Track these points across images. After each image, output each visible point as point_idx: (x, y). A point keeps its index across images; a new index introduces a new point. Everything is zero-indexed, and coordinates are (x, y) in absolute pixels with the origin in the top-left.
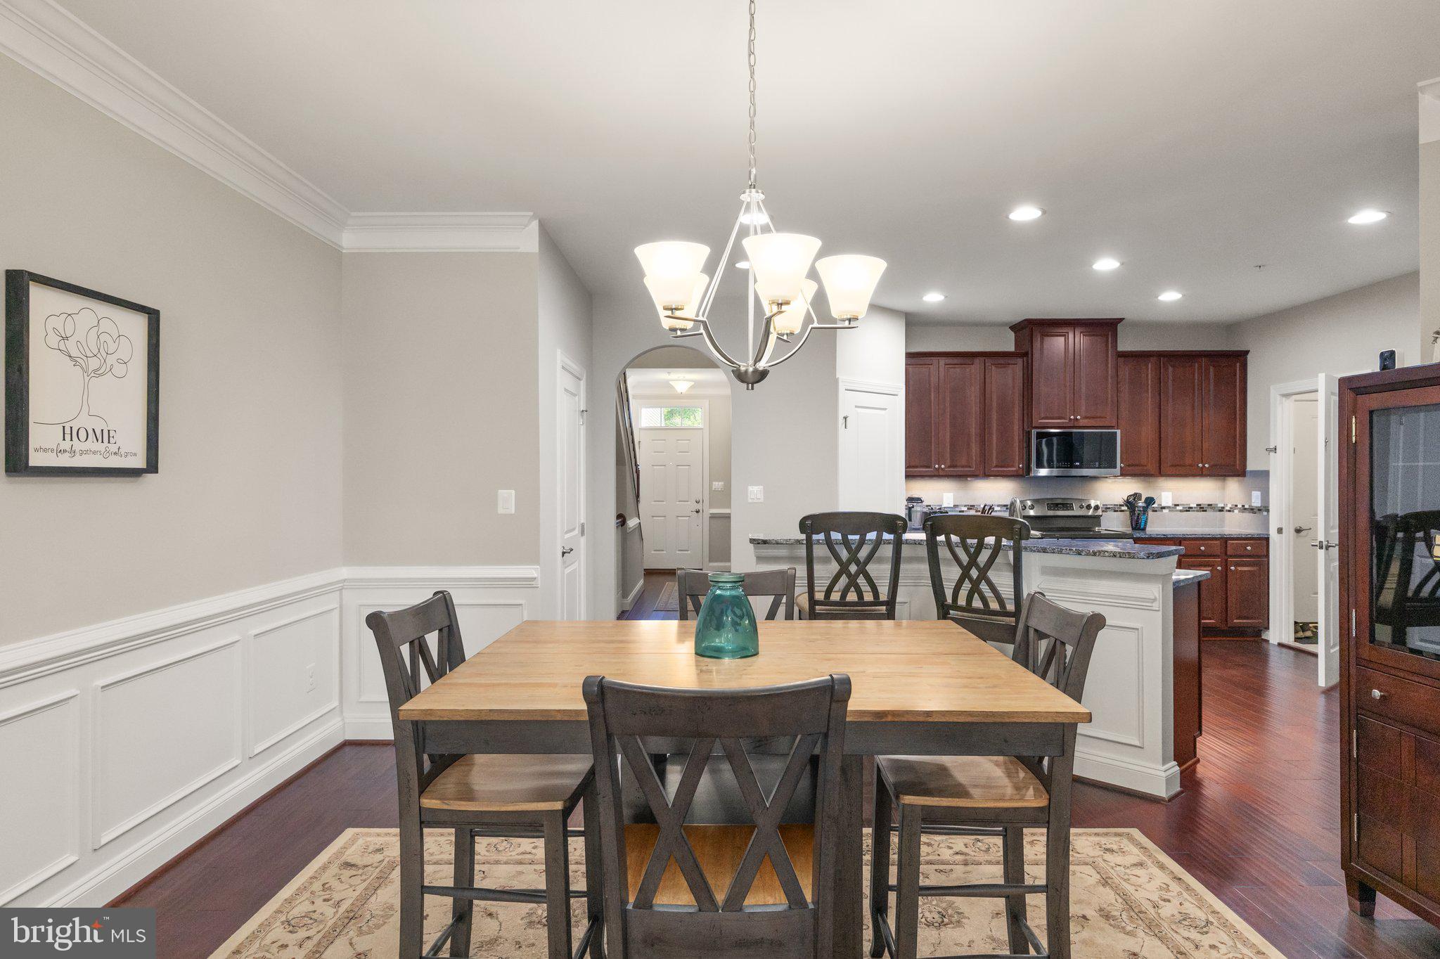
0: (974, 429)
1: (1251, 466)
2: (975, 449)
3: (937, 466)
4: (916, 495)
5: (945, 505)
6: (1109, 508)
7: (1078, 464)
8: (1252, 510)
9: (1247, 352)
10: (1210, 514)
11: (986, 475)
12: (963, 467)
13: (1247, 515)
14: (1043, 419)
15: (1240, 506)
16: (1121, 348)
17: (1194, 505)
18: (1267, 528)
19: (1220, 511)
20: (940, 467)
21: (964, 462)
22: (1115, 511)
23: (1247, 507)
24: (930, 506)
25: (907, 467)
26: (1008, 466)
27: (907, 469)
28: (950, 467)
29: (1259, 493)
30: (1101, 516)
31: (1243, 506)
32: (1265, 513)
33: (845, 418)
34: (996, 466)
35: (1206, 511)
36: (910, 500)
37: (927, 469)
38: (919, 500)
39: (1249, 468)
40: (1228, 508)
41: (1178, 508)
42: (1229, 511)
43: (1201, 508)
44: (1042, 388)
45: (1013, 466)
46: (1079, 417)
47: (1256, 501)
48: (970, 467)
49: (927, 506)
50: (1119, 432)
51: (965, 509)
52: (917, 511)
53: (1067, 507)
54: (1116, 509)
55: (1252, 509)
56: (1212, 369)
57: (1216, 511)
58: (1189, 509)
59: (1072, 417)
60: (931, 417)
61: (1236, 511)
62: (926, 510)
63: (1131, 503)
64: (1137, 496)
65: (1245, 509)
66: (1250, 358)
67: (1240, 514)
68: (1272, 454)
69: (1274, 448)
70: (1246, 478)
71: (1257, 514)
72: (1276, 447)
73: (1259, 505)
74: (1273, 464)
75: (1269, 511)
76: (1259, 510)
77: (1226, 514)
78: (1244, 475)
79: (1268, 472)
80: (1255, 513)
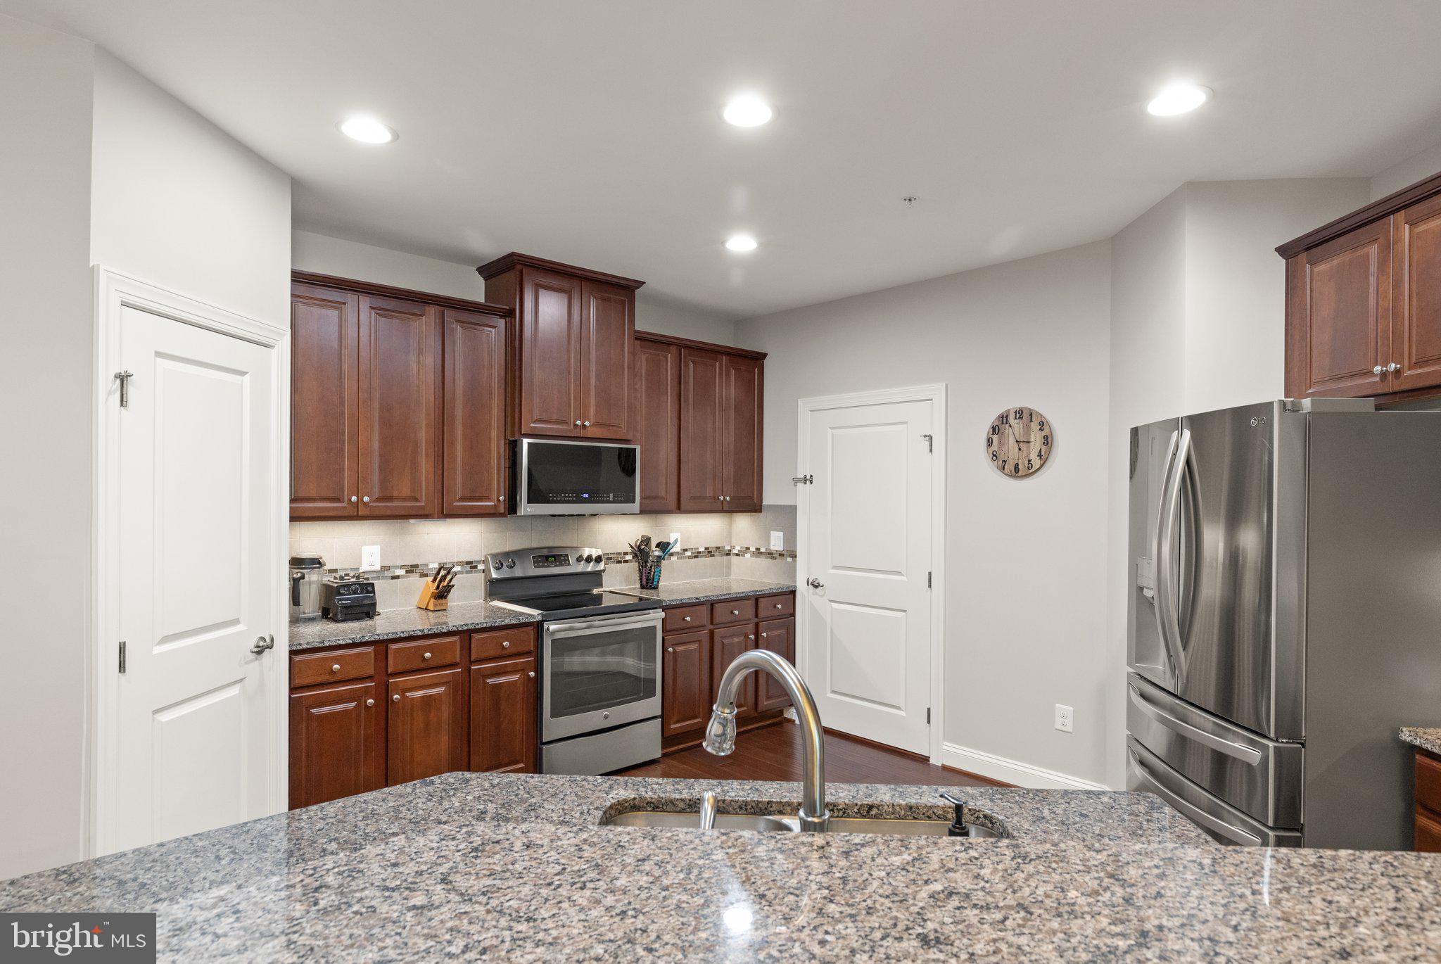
0: (424, 434)
1: (768, 499)
2: (425, 466)
3: (354, 499)
4: (306, 554)
5: (364, 567)
6: (611, 559)
7: (587, 496)
8: (770, 555)
9: (765, 355)
10: (718, 559)
11: (446, 513)
12: (404, 499)
13: (764, 562)
14: (535, 422)
15: (753, 549)
16: (637, 328)
17: (702, 549)
18: (794, 577)
19: (728, 554)
20: (360, 500)
21: (406, 492)
22: (619, 562)
23: (763, 550)
24: (336, 571)
25: (293, 500)
26: (480, 499)
27: (294, 505)
28: (379, 499)
29: (781, 534)
30: (604, 571)
31: (757, 549)
32: (789, 560)
33: (123, 379)
34: (462, 499)
35: (713, 556)
36: (296, 562)
37: (335, 505)
38: (316, 563)
39: (765, 503)
40: (735, 551)
41: (688, 554)
42: (737, 555)
43: (709, 552)
44: (535, 372)
45: (488, 499)
46: (587, 423)
47: (777, 542)
48: (416, 500)
49: (331, 571)
50: (638, 448)
51: (402, 572)
52: (310, 583)
53: (560, 562)
54: (619, 559)
55: (770, 554)
56: (733, 372)
57: (722, 555)
58: (697, 555)
59: (578, 422)
60: (342, 404)
61: (748, 556)
62: (328, 579)
63: (641, 552)
64: (646, 540)
65: (761, 553)
66: (767, 362)
67: (754, 559)
68: (800, 485)
69: (808, 477)
70: (761, 514)
71: (779, 561)
72: (811, 476)
73: (780, 548)
74: (803, 497)
75: (796, 556)
76: (781, 555)
77: (734, 558)
78: (760, 511)
79: (795, 507)
80: (775, 558)
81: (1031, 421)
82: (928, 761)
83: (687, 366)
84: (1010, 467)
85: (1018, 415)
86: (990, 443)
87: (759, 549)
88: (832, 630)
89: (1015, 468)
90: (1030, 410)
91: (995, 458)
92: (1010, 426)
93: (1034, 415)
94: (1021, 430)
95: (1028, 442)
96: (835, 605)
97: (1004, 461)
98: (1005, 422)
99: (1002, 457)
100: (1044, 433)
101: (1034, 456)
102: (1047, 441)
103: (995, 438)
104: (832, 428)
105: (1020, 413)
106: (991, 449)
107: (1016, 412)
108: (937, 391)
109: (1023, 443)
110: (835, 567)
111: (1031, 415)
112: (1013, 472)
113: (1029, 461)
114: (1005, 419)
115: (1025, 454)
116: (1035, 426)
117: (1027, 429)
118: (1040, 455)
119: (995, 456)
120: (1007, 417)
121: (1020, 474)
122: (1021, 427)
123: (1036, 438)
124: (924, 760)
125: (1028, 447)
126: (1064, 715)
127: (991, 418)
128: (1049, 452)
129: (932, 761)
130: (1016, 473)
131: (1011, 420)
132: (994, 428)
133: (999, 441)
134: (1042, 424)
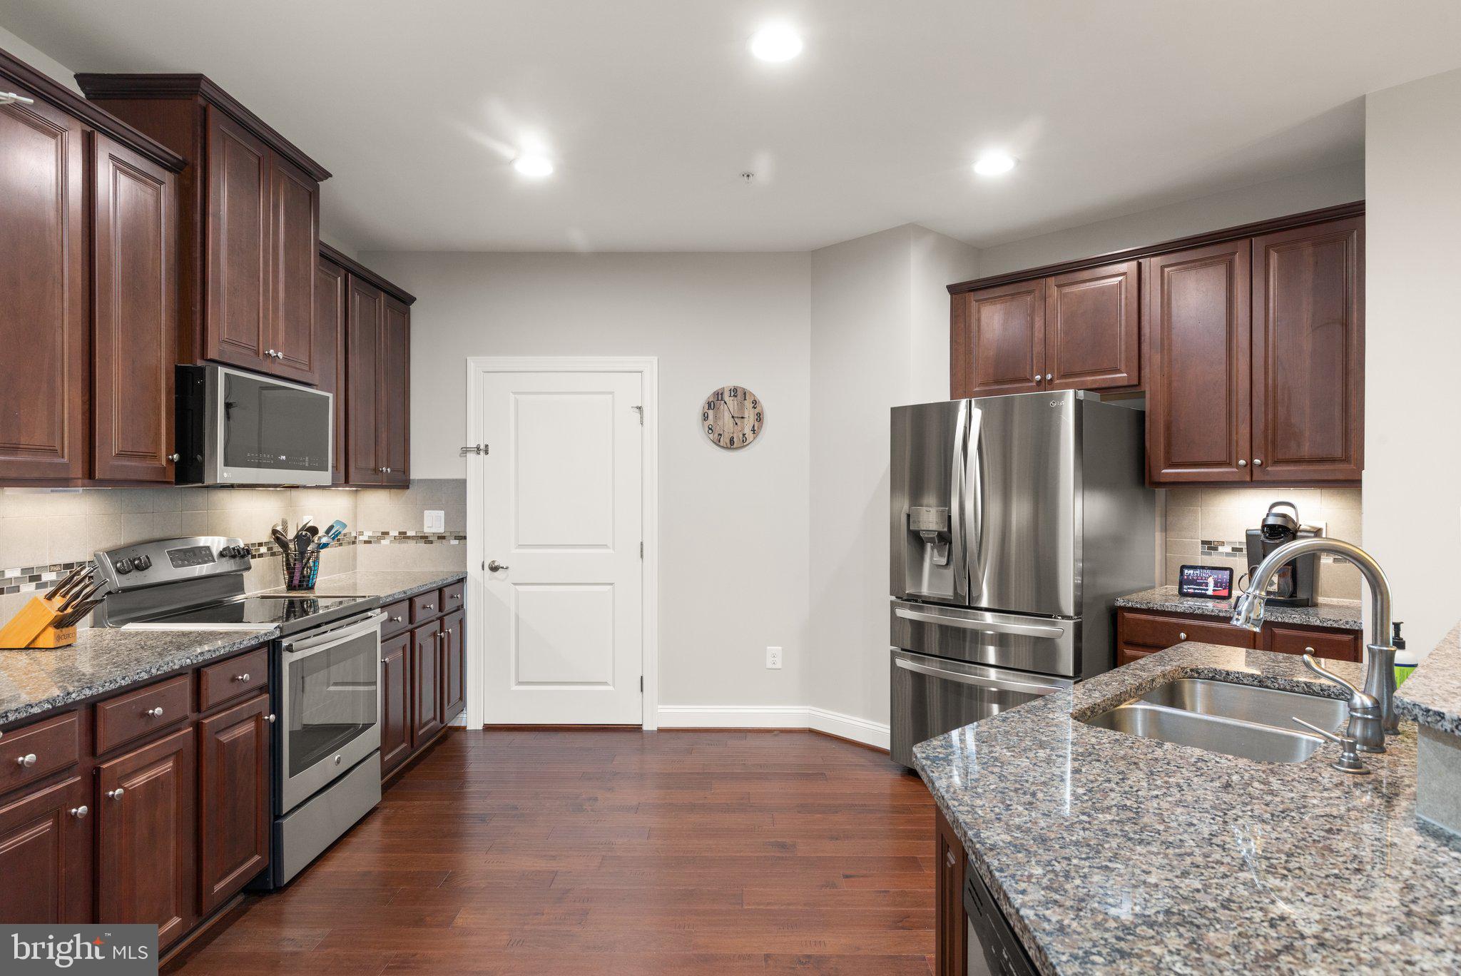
1: (419, 473)
8: (425, 539)
9: (413, 300)
13: (413, 549)
15: (394, 533)
16: (321, 237)
18: (463, 563)
19: (354, 543)
23: (411, 534)
29: (442, 512)
31: (401, 533)
32: (455, 542)
39: (412, 477)
40: (365, 538)
42: (366, 542)
47: (434, 521)
55: (422, 537)
56: (389, 314)
61: (385, 542)
65: (409, 538)
67: (397, 546)
68: (471, 457)
69: (482, 447)
70: (408, 492)
71: (437, 545)
72: (487, 446)
73: (441, 530)
74: (474, 470)
75: (465, 538)
76: (441, 538)
77: (360, 547)
78: (408, 487)
79: (464, 482)
80: (431, 542)
81: (745, 399)
82: (641, 728)
83: (353, 297)
84: (725, 440)
85: (732, 394)
86: (705, 417)
87: (405, 533)
88: (517, 617)
89: (731, 441)
90: (744, 389)
91: (710, 431)
92: (725, 402)
93: (747, 395)
94: (736, 406)
95: (742, 418)
96: (520, 588)
97: (720, 435)
98: (720, 398)
99: (718, 430)
100: (757, 411)
101: (748, 431)
102: (759, 417)
103: (711, 413)
104: (514, 393)
105: (734, 391)
106: (707, 423)
107: (730, 390)
108: (649, 364)
109: (738, 418)
110: (521, 546)
111: (745, 394)
112: (729, 445)
113: (744, 435)
114: (720, 396)
115: (740, 429)
116: (748, 404)
117: (741, 406)
118: (753, 430)
119: (711, 429)
120: (722, 394)
121: (735, 445)
122: (736, 404)
123: (750, 414)
124: (637, 729)
125: (743, 422)
126: (774, 654)
127: (706, 393)
128: (760, 427)
129: (645, 728)
130: (731, 445)
131: (726, 398)
132: (709, 404)
133: (715, 417)
134: (755, 402)
